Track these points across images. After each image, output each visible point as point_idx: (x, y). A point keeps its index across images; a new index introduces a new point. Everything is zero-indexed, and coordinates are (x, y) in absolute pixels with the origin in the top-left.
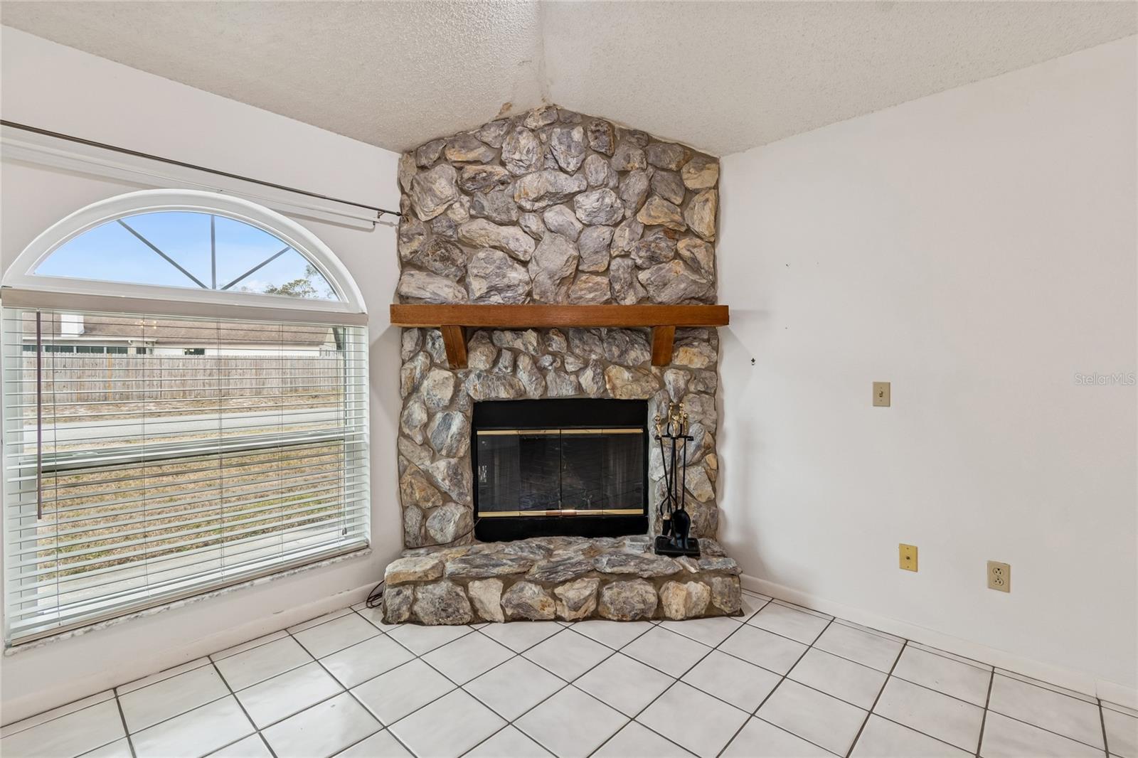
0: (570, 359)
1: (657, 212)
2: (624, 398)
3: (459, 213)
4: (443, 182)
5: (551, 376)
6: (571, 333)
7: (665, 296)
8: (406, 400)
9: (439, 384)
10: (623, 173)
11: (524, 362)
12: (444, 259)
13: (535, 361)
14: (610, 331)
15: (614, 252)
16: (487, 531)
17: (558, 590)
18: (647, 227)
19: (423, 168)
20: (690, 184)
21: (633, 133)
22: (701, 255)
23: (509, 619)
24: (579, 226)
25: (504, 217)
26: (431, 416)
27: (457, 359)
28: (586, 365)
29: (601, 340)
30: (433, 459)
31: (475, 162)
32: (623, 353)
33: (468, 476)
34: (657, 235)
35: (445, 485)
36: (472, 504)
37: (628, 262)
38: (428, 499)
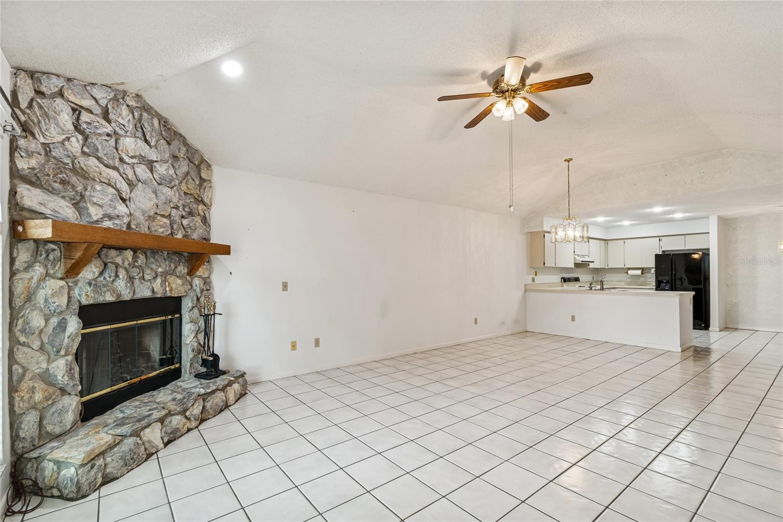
0: (148, 271)
3: (74, 146)
5: (137, 282)
6: (149, 253)
7: (195, 236)
8: (18, 310)
9: (55, 292)
10: (176, 157)
11: (122, 273)
12: (64, 182)
13: (128, 272)
15: (172, 205)
18: (186, 194)
20: (203, 175)
24: (155, 183)
25: (110, 162)
26: (46, 322)
27: (72, 271)
28: (157, 275)
29: (165, 259)
30: (49, 361)
31: (89, 111)
32: (175, 268)
33: (78, 369)
34: (191, 199)
35: (63, 380)
36: (80, 393)
37: (179, 212)
38: (47, 398)
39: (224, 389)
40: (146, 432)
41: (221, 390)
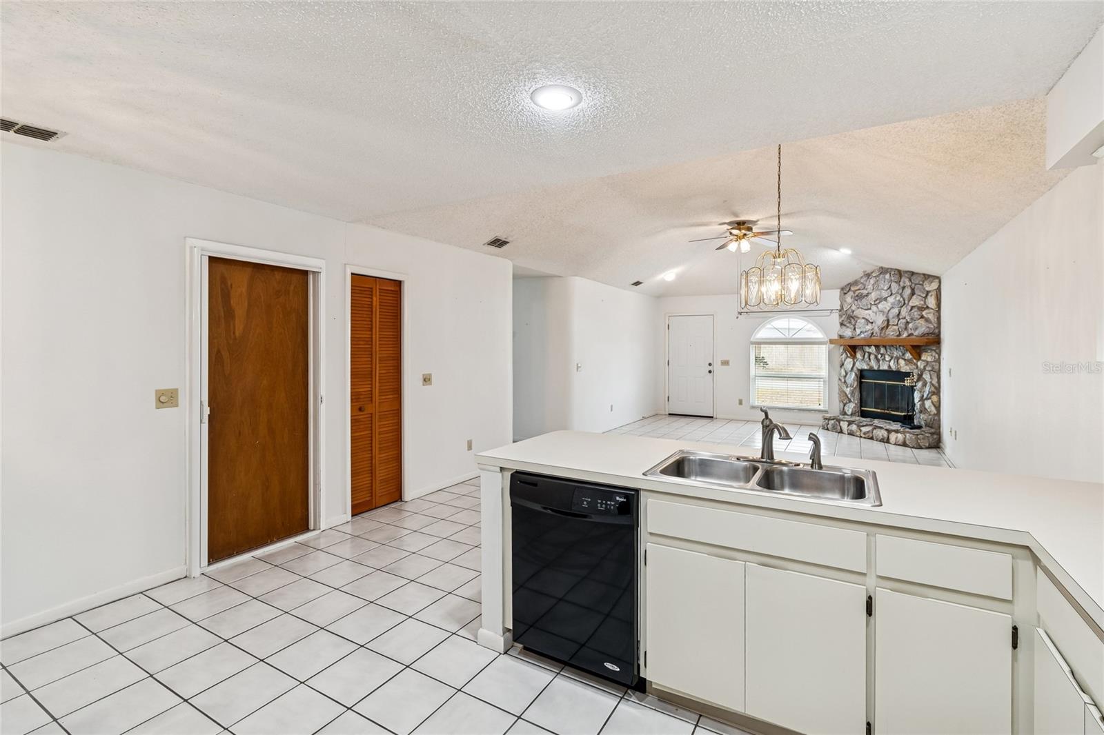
0: (887, 356)
1: (916, 301)
2: (904, 371)
3: (854, 307)
4: (849, 299)
5: (881, 362)
6: (887, 347)
7: (916, 333)
8: (841, 367)
9: (849, 363)
10: (904, 288)
11: (872, 357)
12: (850, 323)
13: (876, 357)
14: (900, 346)
15: (901, 317)
16: (864, 414)
17: (862, 428)
18: (912, 307)
19: (845, 294)
20: (927, 289)
21: (907, 272)
22: (931, 316)
23: (848, 434)
24: (889, 309)
25: (866, 308)
26: (847, 374)
27: (854, 357)
28: (892, 358)
29: (897, 349)
30: (847, 387)
31: (859, 290)
32: (903, 355)
33: (857, 394)
34: (915, 309)
35: (849, 396)
36: (859, 404)
37: (904, 321)
38: (845, 400)
39: (889, 431)
40: (842, 422)
41: (886, 430)
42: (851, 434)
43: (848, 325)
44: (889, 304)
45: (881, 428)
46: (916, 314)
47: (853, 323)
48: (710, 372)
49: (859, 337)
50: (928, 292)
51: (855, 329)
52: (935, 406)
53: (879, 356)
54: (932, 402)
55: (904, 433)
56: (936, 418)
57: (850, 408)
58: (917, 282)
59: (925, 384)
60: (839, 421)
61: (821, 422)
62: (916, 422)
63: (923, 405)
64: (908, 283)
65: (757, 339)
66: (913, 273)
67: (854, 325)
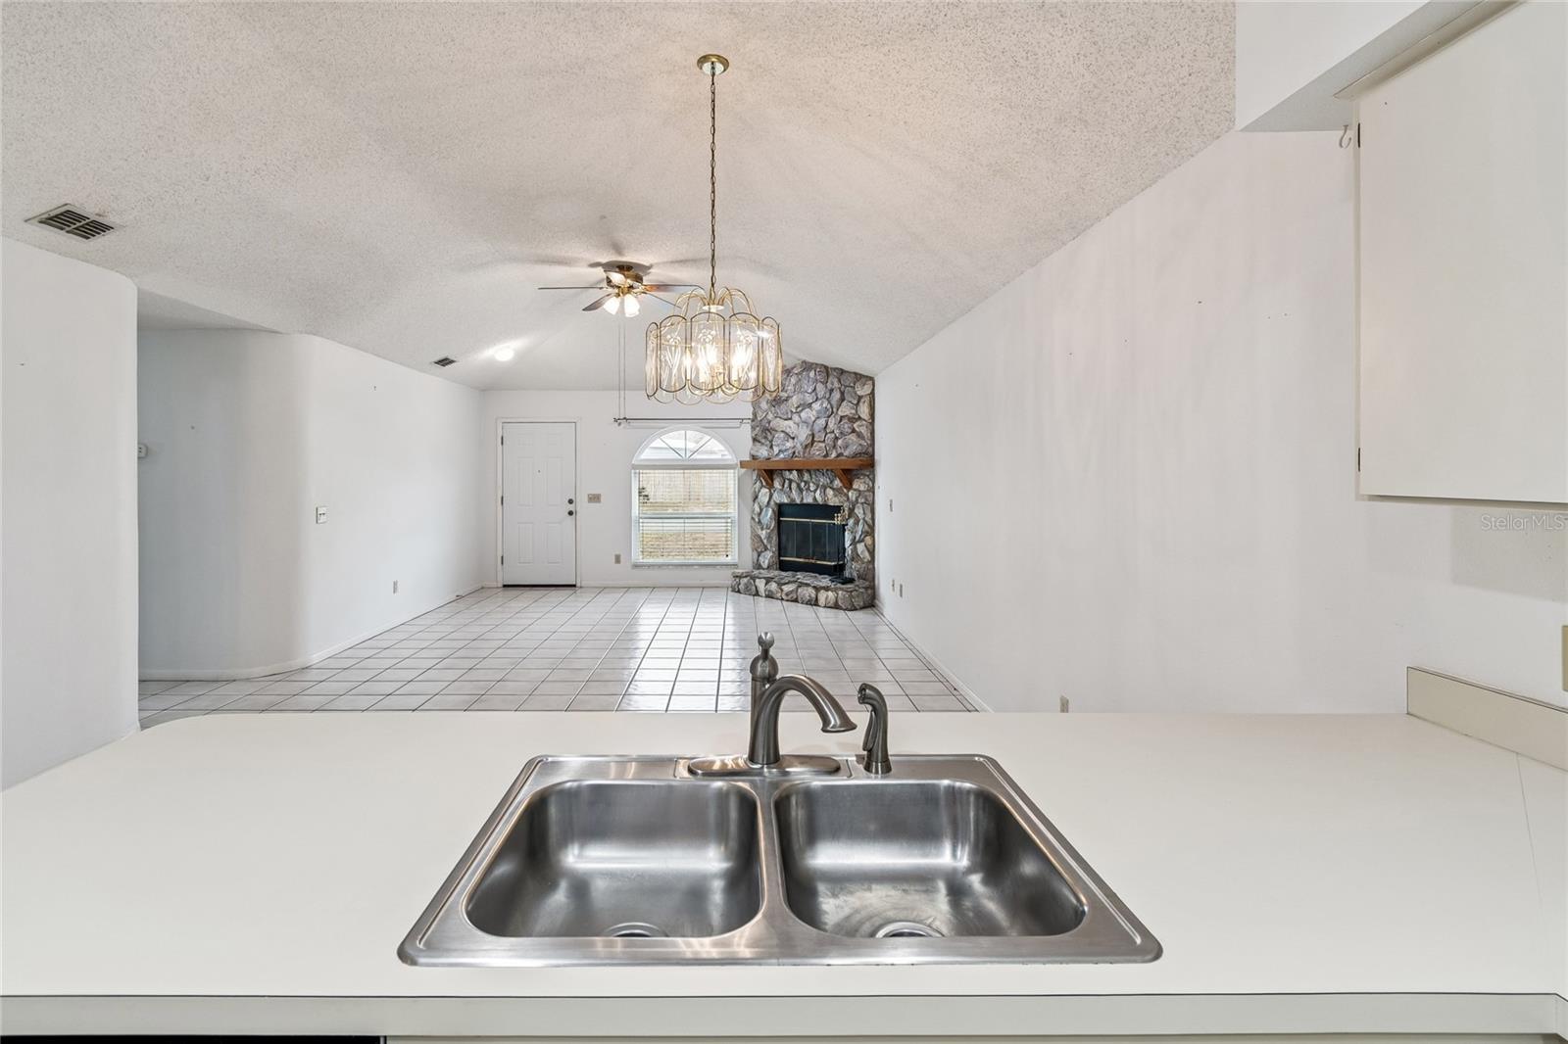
0: (811, 485)
1: (846, 410)
2: (832, 504)
4: (764, 405)
5: (804, 493)
6: (812, 472)
7: (846, 453)
8: (754, 501)
10: (832, 390)
11: (794, 485)
12: (766, 438)
13: (798, 486)
14: (827, 470)
16: (783, 566)
17: (783, 587)
18: (842, 417)
19: (759, 397)
20: (860, 393)
21: (835, 369)
22: (863, 430)
23: (767, 596)
24: (813, 419)
26: (761, 510)
28: (818, 487)
32: (831, 482)
33: (775, 538)
34: (845, 421)
35: (765, 541)
36: (777, 553)
37: (833, 435)
38: (759, 548)
39: (817, 589)
40: (757, 580)
41: (814, 587)
42: (770, 596)
43: (763, 441)
44: (814, 413)
45: (807, 585)
46: (846, 427)
47: (770, 438)
48: (571, 513)
49: (777, 459)
50: (860, 398)
51: (771, 447)
52: (869, 551)
53: (803, 484)
54: (865, 545)
55: (835, 590)
56: (871, 566)
57: (767, 558)
58: (847, 384)
59: (857, 522)
60: (754, 578)
61: (730, 581)
62: (847, 574)
63: (855, 550)
64: (836, 385)
65: (642, 460)
66: (842, 372)
67: (771, 441)
